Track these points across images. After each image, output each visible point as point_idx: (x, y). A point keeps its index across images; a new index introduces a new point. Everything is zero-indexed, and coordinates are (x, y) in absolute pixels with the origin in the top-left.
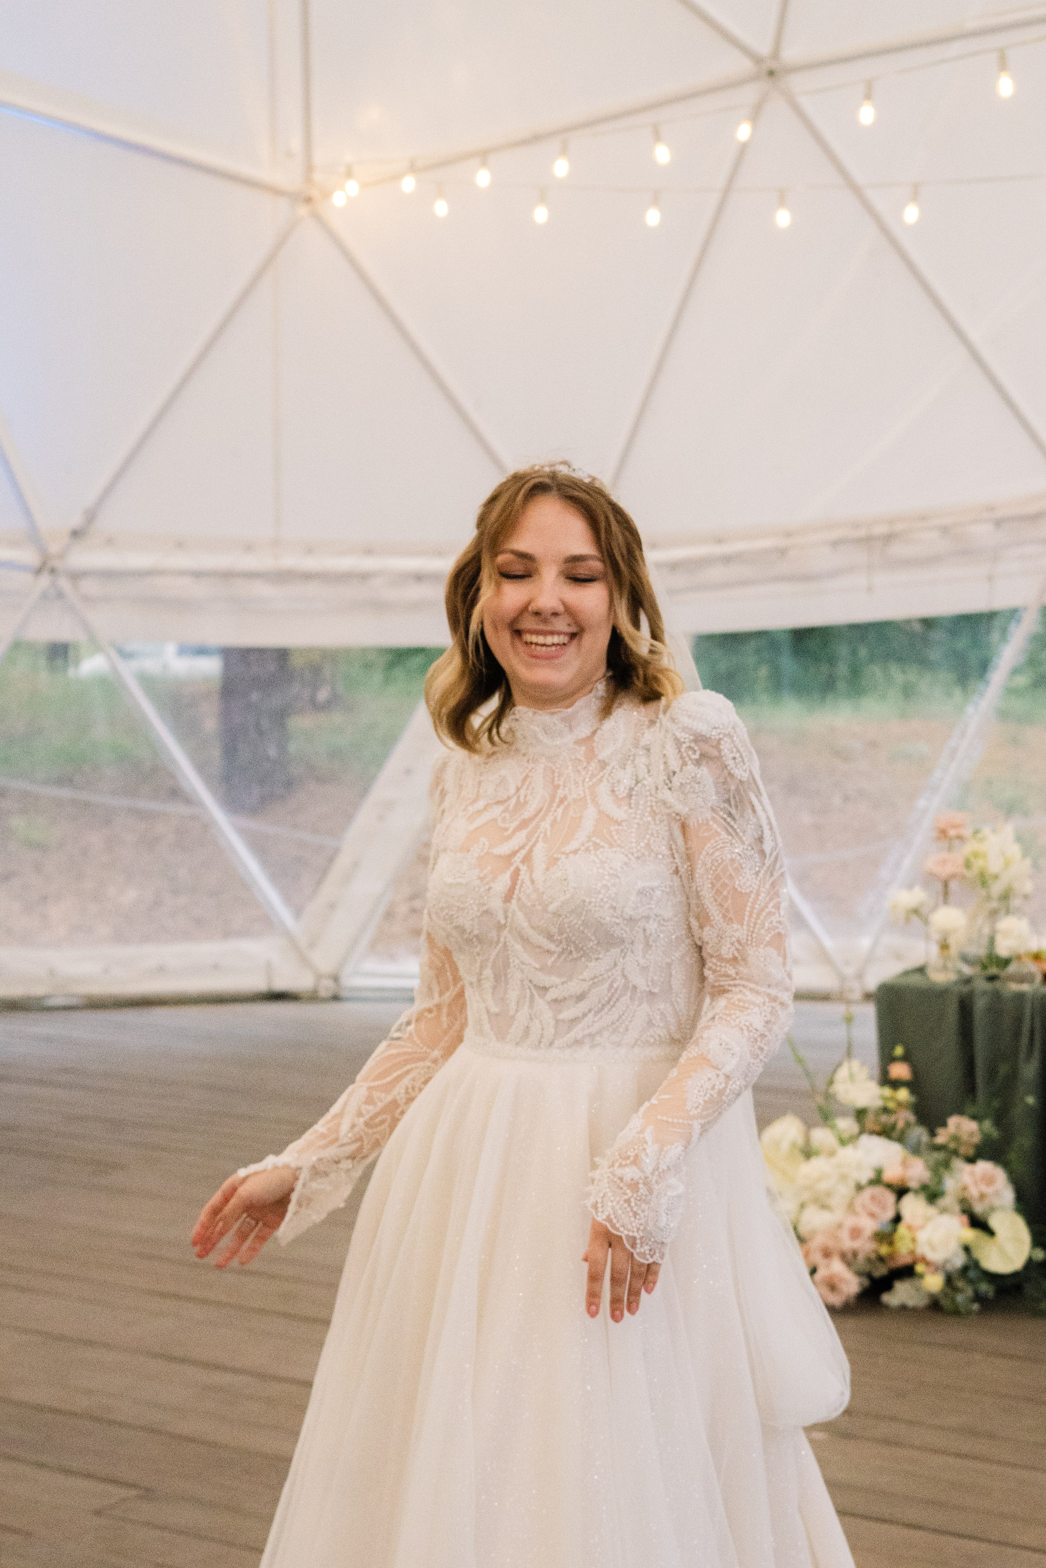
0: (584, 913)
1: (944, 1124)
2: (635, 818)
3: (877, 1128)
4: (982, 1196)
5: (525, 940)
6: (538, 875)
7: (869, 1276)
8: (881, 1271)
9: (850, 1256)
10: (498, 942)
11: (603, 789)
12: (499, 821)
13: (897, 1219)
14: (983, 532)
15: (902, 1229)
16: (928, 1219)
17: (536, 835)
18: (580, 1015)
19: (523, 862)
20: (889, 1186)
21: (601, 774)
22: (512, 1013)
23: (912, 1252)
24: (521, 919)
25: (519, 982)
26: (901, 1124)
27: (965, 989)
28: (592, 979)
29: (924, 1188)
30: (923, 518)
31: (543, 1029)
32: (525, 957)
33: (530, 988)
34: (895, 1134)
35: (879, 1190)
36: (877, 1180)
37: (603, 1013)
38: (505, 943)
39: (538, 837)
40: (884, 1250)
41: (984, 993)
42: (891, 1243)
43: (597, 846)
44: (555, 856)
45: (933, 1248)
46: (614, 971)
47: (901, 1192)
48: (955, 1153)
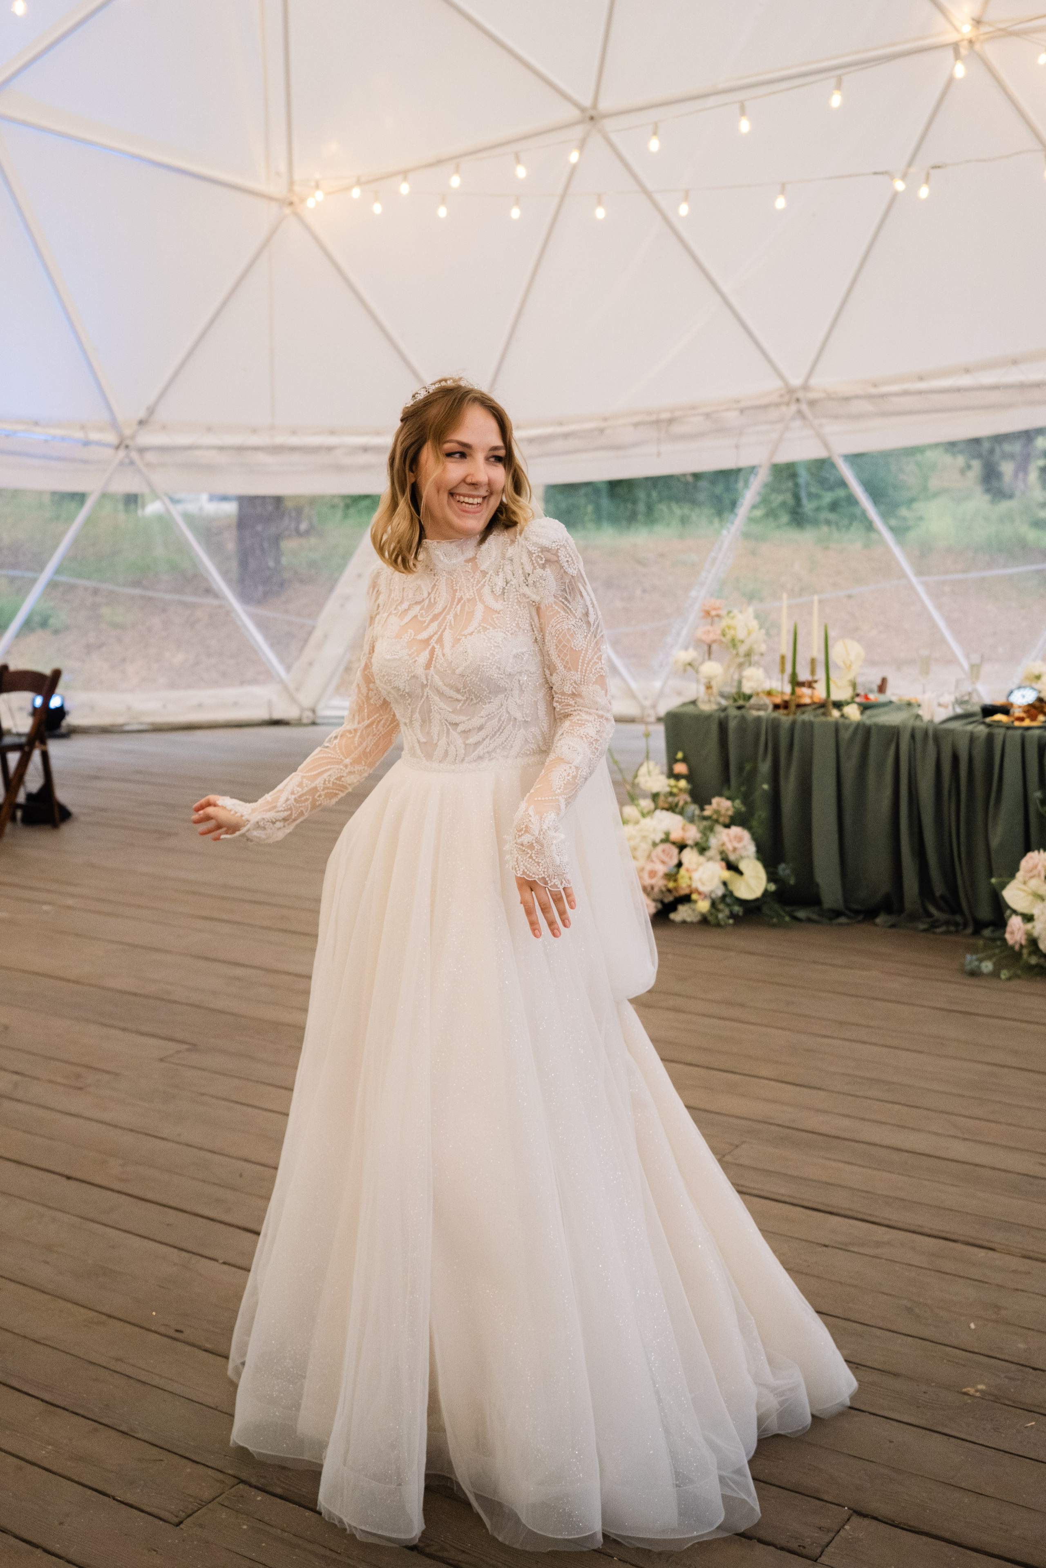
0: (480, 673)
1: (710, 803)
2: (508, 608)
3: (666, 806)
4: (735, 850)
5: (441, 694)
6: (447, 650)
7: (662, 902)
8: (669, 899)
9: (649, 889)
10: (422, 697)
11: (486, 590)
12: (419, 617)
13: (680, 865)
14: (732, 417)
15: (683, 871)
16: (699, 865)
17: (444, 624)
18: (481, 740)
19: (436, 643)
20: (674, 843)
21: (484, 580)
22: (435, 742)
23: (690, 886)
24: (437, 680)
25: (438, 721)
26: (681, 803)
27: (723, 715)
28: (487, 716)
29: (697, 844)
30: (693, 408)
31: (457, 751)
32: (442, 705)
33: (446, 724)
34: (677, 810)
35: (667, 846)
36: (666, 840)
37: (495, 737)
38: (428, 696)
39: (446, 625)
40: (671, 885)
41: (735, 717)
42: (676, 880)
43: (485, 629)
44: (458, 637)
45: (703, 884)
46: (501, 709)
47: (682, 847)
48: (717, 821)
